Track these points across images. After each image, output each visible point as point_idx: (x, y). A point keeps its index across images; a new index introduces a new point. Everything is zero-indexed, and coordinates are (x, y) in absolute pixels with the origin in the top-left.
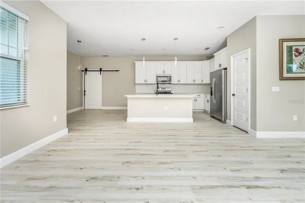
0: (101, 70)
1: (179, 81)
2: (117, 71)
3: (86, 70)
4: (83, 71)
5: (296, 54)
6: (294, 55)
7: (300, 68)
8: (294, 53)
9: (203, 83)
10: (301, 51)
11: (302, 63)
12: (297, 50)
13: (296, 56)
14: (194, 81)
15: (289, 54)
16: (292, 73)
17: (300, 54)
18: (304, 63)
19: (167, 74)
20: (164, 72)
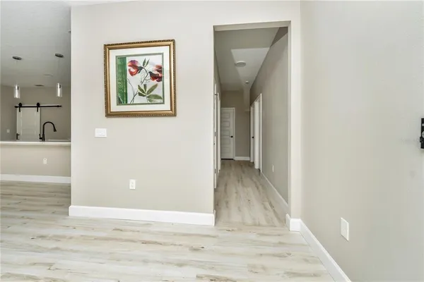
0: (38, 105)
2: (58, 106)
3: (20, 106)
4: (16, 107)
5: (133, 70)
6: (128, 72)
7: (140, 94)
8: (128, 68)
10: (140, 64)
11: (143, 88)
12: (133, 64)
13: (132, 74)
15: (120, 71)
16: (127, 104)
17: (139, 69)
18: (145, 86)
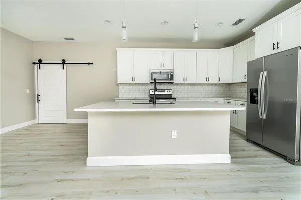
0: (64, 62)
1: (185, 79)
2: (89, 64)
3: (40, 62)
4: (34, 64)
9: (220, 83)
14: (207, 79)
19: (167, 68)
20: (162, 65)
